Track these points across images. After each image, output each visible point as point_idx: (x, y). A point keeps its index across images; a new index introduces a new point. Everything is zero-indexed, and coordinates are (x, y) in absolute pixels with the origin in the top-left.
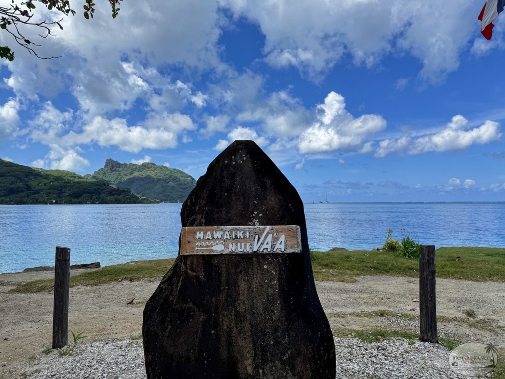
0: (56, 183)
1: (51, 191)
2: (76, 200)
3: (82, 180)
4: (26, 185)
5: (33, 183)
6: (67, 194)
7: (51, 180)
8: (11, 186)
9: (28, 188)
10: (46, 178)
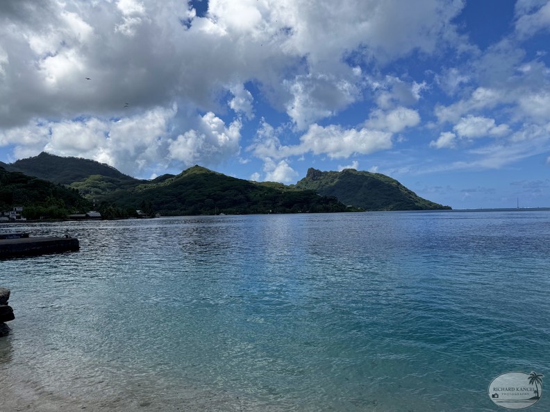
0: (270, 194)
1: (267, 201)
2: (288, 209)
3: (289, 190)
4: (246, 197)
5: (251, 195)
6: (280, 204)
7: (266, 191)
8: (235, 198)
9: (248, 199)
10: (261, 190)
